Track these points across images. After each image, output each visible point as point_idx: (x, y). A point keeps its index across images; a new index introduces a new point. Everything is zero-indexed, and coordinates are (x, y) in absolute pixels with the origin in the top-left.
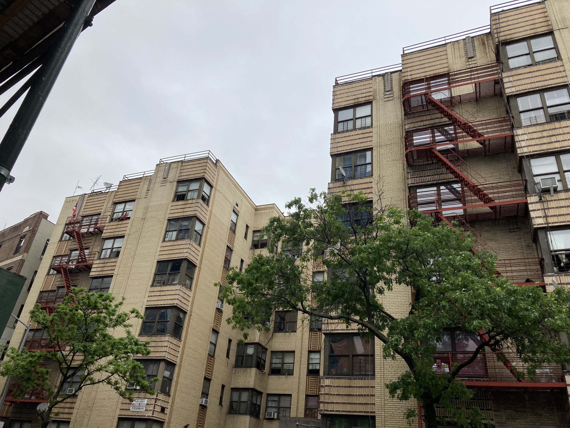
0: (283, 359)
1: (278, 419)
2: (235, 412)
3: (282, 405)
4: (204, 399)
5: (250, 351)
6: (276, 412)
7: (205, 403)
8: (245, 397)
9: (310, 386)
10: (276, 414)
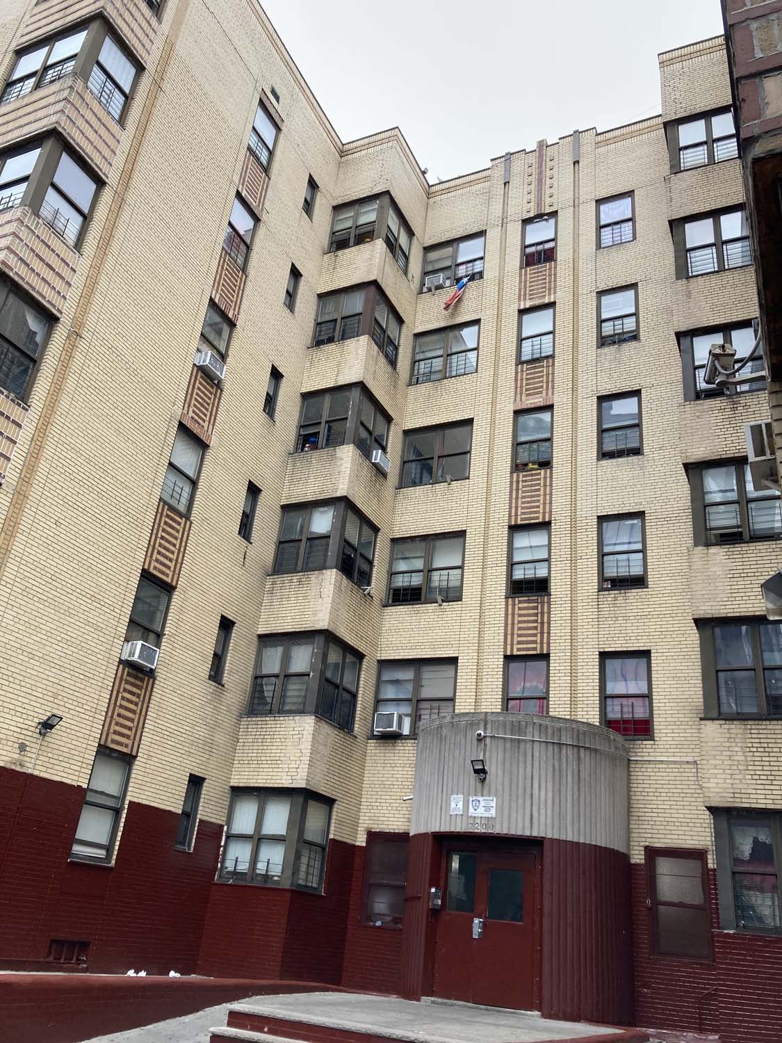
0: (429, 559)
1: (413, 736)
2: (268, 707)
3: (426, 693)
4: (140, 643)
5: (322, 523)
6: (407, 715)
7: (139, 657)
8: (302, 659)
9: (519, 629)
10: (407, 723)
